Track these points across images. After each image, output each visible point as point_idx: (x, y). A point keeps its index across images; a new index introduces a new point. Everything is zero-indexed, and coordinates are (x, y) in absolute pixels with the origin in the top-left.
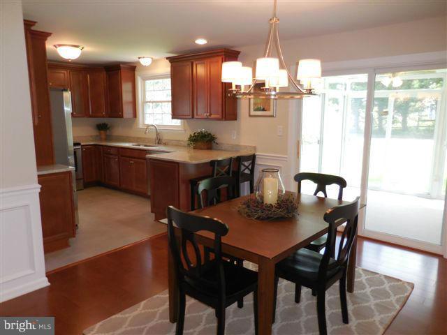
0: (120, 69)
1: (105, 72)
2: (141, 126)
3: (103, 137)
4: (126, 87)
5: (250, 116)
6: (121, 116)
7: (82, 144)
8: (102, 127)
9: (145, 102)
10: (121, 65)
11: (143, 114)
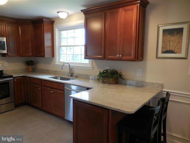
0: (43, 22)
1: (32, 25)
2: (57, 63)
3: (30, 69)
4: (47, 36)
5: (157, 57)
6: (43, 56)
7: (14, 76)
8: (30, 63)
9: (60, 46)
10: (44, 20)
11: (59, 54)
